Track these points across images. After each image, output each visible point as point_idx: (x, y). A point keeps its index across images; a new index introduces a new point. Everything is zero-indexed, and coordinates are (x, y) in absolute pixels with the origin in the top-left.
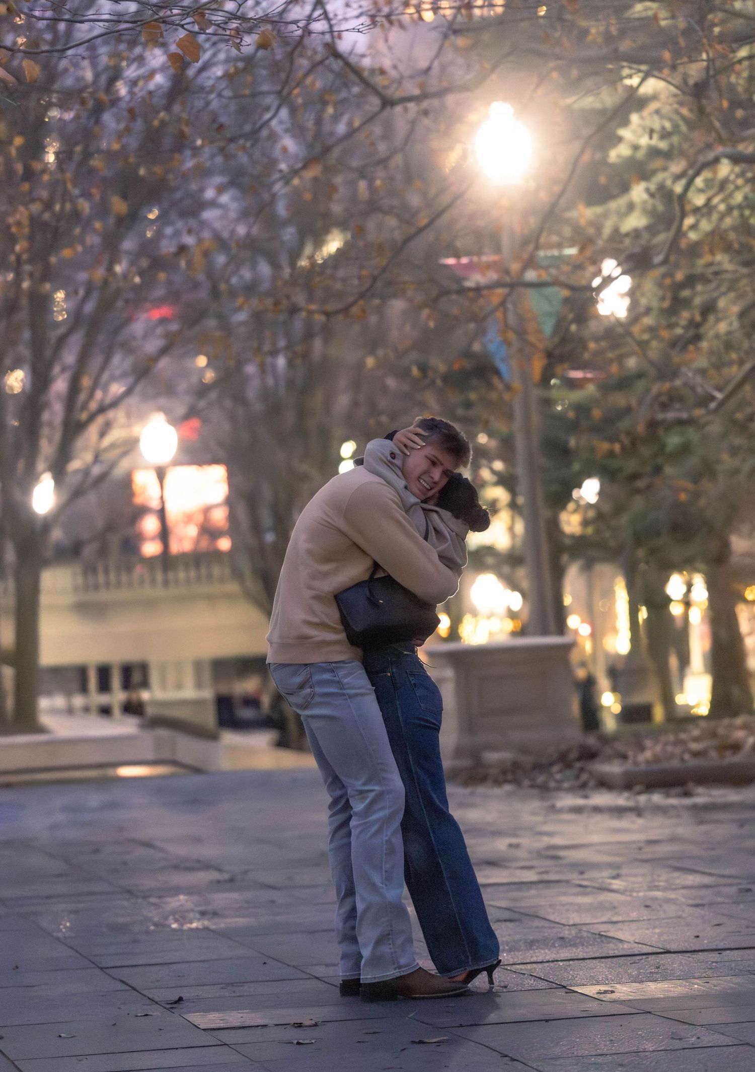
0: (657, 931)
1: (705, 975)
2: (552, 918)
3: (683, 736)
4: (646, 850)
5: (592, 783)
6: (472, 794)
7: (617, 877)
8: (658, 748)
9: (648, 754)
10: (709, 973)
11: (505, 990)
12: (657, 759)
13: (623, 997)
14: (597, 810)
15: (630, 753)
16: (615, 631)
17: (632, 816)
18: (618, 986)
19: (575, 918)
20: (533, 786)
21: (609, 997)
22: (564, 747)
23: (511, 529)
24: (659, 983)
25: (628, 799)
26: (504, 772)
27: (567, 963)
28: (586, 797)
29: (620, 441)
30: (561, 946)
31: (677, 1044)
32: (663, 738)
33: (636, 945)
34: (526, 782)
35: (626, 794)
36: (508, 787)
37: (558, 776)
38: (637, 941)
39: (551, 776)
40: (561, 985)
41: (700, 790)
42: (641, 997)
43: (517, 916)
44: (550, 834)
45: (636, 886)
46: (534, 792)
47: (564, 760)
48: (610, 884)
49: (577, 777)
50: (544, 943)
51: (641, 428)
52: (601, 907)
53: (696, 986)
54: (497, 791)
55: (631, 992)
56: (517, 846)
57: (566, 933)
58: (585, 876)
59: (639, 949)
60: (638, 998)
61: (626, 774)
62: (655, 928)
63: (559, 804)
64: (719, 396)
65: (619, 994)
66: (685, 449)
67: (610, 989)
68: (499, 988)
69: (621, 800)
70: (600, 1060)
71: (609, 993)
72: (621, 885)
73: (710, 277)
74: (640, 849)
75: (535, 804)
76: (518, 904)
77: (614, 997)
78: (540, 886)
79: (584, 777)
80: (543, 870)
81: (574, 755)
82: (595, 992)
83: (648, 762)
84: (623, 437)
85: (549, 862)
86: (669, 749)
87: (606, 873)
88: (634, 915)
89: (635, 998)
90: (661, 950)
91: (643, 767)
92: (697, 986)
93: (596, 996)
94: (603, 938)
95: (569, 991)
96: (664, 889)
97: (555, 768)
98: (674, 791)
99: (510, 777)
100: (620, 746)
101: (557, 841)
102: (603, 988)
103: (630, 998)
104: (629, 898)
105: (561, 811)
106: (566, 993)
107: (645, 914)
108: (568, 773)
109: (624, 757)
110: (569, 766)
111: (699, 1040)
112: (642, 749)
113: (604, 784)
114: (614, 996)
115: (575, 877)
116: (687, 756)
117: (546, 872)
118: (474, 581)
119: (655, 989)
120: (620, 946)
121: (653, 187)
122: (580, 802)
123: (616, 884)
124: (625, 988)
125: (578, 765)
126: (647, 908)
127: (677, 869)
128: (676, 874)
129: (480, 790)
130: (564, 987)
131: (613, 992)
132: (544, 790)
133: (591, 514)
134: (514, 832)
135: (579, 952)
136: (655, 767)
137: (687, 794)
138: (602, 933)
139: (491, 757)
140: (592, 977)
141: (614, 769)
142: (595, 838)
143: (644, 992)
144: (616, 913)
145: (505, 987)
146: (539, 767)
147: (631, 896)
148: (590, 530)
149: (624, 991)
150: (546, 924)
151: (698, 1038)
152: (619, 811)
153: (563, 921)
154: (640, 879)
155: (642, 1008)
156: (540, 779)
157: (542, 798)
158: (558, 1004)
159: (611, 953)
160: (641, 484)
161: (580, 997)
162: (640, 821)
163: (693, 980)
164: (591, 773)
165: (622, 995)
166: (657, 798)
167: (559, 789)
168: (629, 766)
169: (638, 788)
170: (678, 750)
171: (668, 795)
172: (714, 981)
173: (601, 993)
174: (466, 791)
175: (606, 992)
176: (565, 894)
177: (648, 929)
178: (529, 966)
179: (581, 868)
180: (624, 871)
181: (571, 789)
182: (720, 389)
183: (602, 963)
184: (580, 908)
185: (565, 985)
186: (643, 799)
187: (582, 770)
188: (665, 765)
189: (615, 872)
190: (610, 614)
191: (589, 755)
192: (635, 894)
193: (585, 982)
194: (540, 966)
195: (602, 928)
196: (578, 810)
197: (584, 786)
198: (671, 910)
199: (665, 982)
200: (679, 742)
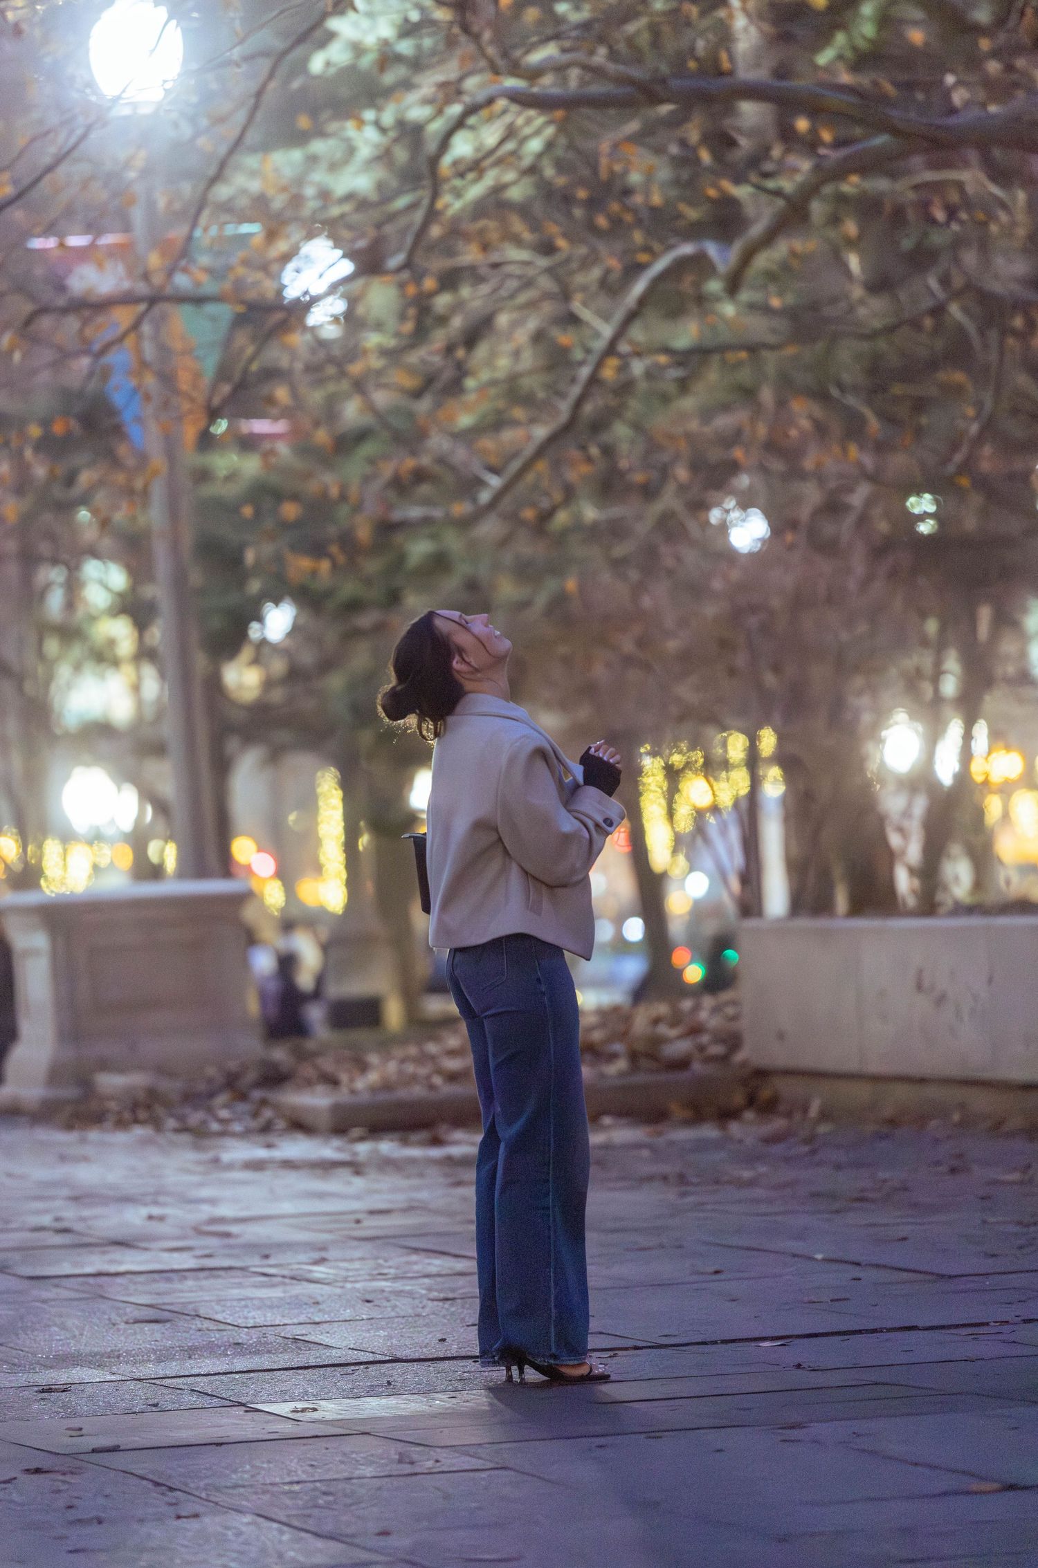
0: (382, 1333)
1: (450, 1388)
2: (219, 1317)
3: (432, 1048)
4: (366, 1223)
5: (281, 1124)
6: (83, 1141)
7: (321, 1261)
8: (392, 1067)
9: (373, 1077)
10: (459, 1385)
11: (154, 1409)
12: (387, 1086)
13: (329, 1416)
14: (289, 1165)
15: (344, 1077)
16: (318, 869)
17: (345, 1173)
18: (323, 1403)
19: (257, 1317)
20: (184, 1129)
21: (309, 1416)
22: (233, 1065)
23: (136, 688)
24: (385, 1398)
25: (339, 1149)
26: (135, 1106)
27: (246, 1375)
28: (269, 1146)
29: (331, 557)
30: (234, 1355)
31: (408, 1469)
32: (398, 1052)
33: (350, 1352)
34: (171, 1123)
35: (336, 1142)
36: (139, 1131)
37: (224, 1114)
38: (352, 1346)
39: (210, 1110)
40: (240, 1403)
41: (458, 1135)
42: (356, 1416)
43: (166, 1315)
44: (213, 1201)
45: (350, 1274)
46: (185, 1138)
47: (232, 1084)
48: (311, 1271)
49: (255, 1115)
50: (212, 1349)
51: (364, 533)
52: (297, 1303)
53: (438, 1402)
54: (121, 1137)
55: (342, 1410)
56: (161, 1219)
57: (242, 1337)
58: (272, 1261)
59: (355, 1357)
60: (352, 1417)
61: (336, 1109)
62: (378, 1329)
63: (226, 1157)
64: (495, 482)
65: (325, 1413)
66: (439, 563)
67: (311, 1407)
68: (145, 1406)
69: (328, 1150)
70: (296, 1488)
71: (309, 1412)
72: (328, 1274)
73: (483, 271)
74: (358, 1222)
75: (188, 1157)
76: (167, 1299)
77: (315, 1417)
78: (202, 1274)
79: (268, 1113)
80: (207, 1252)
81: (251, 1076)
82: (287, 1410)
83: (373, 1090)
84: (334, 549)
85: (214, 1242)
86: (410, 1068)
87: (302, 1257)
88: (348, 1314)
89: (347, 1417)
90: (387, 1358)
91: (365, 1097)
92: (440, 1402)
93: (290, 1415)
94: (300, 1344)
95: (248, 1409)
96: (396, 1278)
97: (222, 1099)
98: (415, 1137)
99: (142, 1115)
100: (327, 1064)
101: (224, 1211)
102: (300, 1405)
103: (340, 1417)
104: (338, 1291)
105: (230, 1167)
106: (246, 1411)
107: (365, 1311)
108: (242, 1107)
109: (333, 1082)
110: (243, 1097)
111: (438, 1464)
112: (363, 1067)
113: (300, 1125)
114: (315, 1415)
115: (254, 1262)
116: (437, 1080)
117: (209, 1256)
118: (67, 778)
119: (375, 1406)
120: (328, 1352)
121: (388, 118)
122: (261, 1153)
123: (320, 1271)
124: (333, 1406)
125: (257, 1094)
126: (367, 1304)
127: (416, 1250)
128: (414, 1258)
129: (94, 1135)
130: (243, 1405)
131: (315, 1410)
132: (200, 1134)
133: (279, 666)
134: (155, 1196)
135: (265, 1362)
136: (383, 1097)
137: (436, 1142)
138: (297, 1337)
139: (111, 1082)
140: (283, 1392)
141: (316, 1100)
142: (287, 1207)
143: (360, 1409)
144: (320, 1310)
145: (156, 1405)
146: (192, 1098)
147: (342, 1287)
148: (277, 695)
149: (330, 1409)
150: (212, 1326)
151: (437, 1461)
152: (325, 1167)
153: (240, 1322)
154: (357, 1265)
155: (356, 1428)
156: (195, 1117)
157: (197, 1147)
158: (233, 1424)
159: (312, 1362)
160: (365, 620)
161: (267, 1417)
162: (359, 1183)
163: (433, 1394)
164: (277, 1107)
165: (328, 1413)
166: (387, 1147)
167: (223, 1134)
168: (343, 1096)
169: (356, 1132)
170: (423, 1071)
171: (405, 1142)
172: (465, 1395)
173: (297, 1412)
174: (72, 1137)
175: (303, 1410)
176: (240, 1285)
177: (368, 1331)
178: (189, 1380)
179: (265, 1251)
180: (332, 1254)
181: (245, 1135)
182: (495, 471)
183: (299, 1375)
184: (264, 1305)
185: (244, 1402)
186: (363, 1149)
187: (264, 1102)
188: (402, 1094)
189: (317, 1255)
190: (310, 838)
191: (275, 1078)
192: (349, 1286)
193: (274, 1398)
194: (205, 1379)
195: (298, 1331)
196: (257, 1166)
197: (266, 1129)
198: (404, 1306)
199: (392, 1398)
200: (423, 1058)
